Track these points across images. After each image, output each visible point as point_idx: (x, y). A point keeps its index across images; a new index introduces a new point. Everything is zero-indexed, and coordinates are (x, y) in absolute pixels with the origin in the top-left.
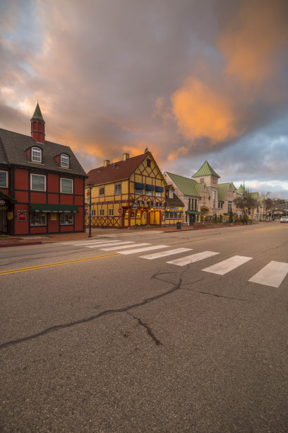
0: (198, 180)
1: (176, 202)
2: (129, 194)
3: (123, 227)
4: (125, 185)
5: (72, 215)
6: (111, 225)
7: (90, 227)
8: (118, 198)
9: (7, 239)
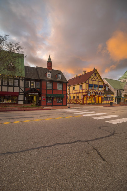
2: (86, 89)
3: (83, 104)
4: (84, 85)
5: (62, 98)
6: (78, 103)
7: (69, 103)
8: (81, 91)
9: (39, 107)
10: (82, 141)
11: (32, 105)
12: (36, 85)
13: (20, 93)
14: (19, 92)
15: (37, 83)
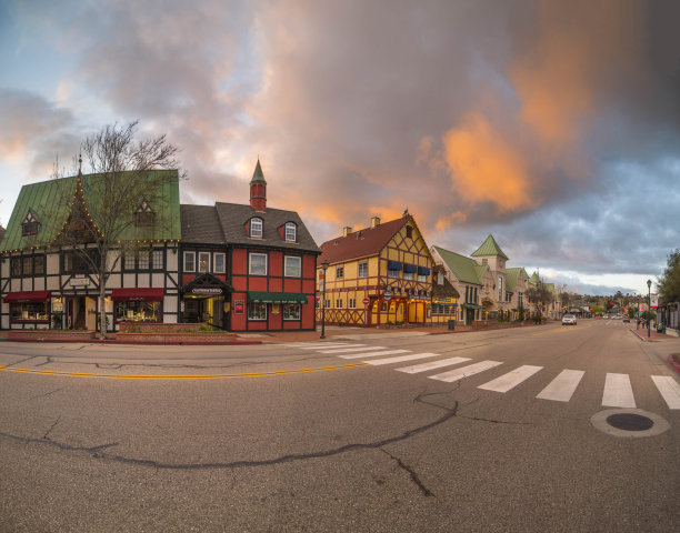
0: (479, 260)
1: (447, 290)
2: (380, 277)
3: (369, 325)
4: (373, 264)
5: (299, 307)
6: (351, 322)
7: (323, 323)
8: (363, 283)
9: (224, 336)
10: (362, 446)
11: (203, 329)
12: (214, 264)
13: (168, 292)
14: (166, 288)
15: (217, 257)
